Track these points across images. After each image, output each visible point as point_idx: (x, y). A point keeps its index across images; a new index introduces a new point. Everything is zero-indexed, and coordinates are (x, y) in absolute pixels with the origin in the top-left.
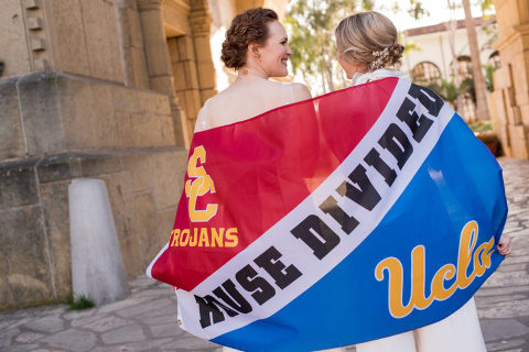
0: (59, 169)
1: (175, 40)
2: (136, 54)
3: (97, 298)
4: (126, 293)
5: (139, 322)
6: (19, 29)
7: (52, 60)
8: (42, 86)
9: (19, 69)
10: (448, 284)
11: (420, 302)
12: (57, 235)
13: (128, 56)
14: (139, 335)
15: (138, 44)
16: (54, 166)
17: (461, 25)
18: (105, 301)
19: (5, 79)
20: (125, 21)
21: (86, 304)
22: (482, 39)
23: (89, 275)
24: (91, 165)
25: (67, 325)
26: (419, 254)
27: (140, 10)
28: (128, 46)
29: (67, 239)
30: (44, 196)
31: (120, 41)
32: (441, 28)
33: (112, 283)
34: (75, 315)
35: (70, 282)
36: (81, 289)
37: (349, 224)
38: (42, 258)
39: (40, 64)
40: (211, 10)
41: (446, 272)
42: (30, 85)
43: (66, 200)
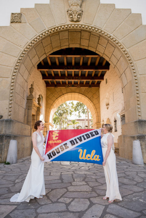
0: (9, 137)
1: (33, 115)
2: (26, 117)
3: (11, 162)
4: (16, 162)
5: (19, 168)
6: (7, 111)
7: (12, 117)
8: (9, 122)
9: (5, 117)
10: (89, 158)
11: (84, 158)
12: (5, 149)
13: (24, 117)
14: (19, 170)
15: (27, 116)
16: (8, 137)
17: (87, 120)
18: (12, 163)
19: (2, 119)
20: (25, 111)
21: (8, 164)
22: (90, 123)
23: (10, 158)
24: (15, 137)
25: (5, 167)
26: (85, 151)
27: (28, 109)
28: (25, 116)
29: (7, 150)
30: (5, 142)
31: (23, 115)
32: (83, 120)
33: (14, 160)
34: (6, 165)
35: (6, 159)
36: (8, 160)
37: (77, 143)
38: (1, 153)
39: (9, 118)
40: (41, 111)
41: (88, 155)
42: (7, 121)
43: (9, 143)
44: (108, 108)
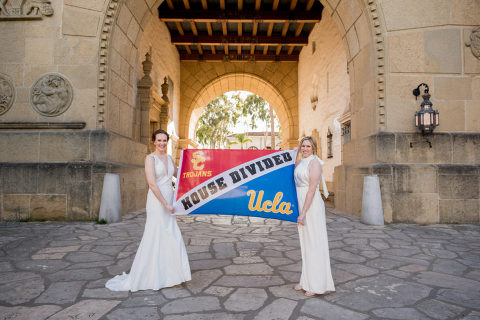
0: (102, 168)
1: (153, 123)
2: (137, 127)
3: (108, 221)
4: (120, 220)
5: (124, 230)
6: (94, 112)
7: (106, 126)
8: (100, 135)
9: (92, 126)
10: (269, 207)
11: (258, 208)
12: (96, 194)
13: (133, 127)
14: (125, 234)
15: (138, 123)
16: (100, 167)
17: (270, 134)
18: (112, 222)
19: (84, 130)
20: (135, 113)
21: (104, 222)
22: (277, 141)
23: (107, 211)
24: (114, 169)
25: (96, 228)
26: (262, 193)
27: (142, 110)
28: (135, 123)
29: (100, 195)
30: (93, 177)
31: (131, 120)
32: (262, 134)
33: (116, 215)
34: (99, 226)
35: (98, 213)
36: (102, 216)
37: (245, 176)
38: (88, 202)
39: (100, 127)
40: (169, 113)
41: (268, 203)
42: (95, 134)
43: (102, 181)
44: (314, 108)
